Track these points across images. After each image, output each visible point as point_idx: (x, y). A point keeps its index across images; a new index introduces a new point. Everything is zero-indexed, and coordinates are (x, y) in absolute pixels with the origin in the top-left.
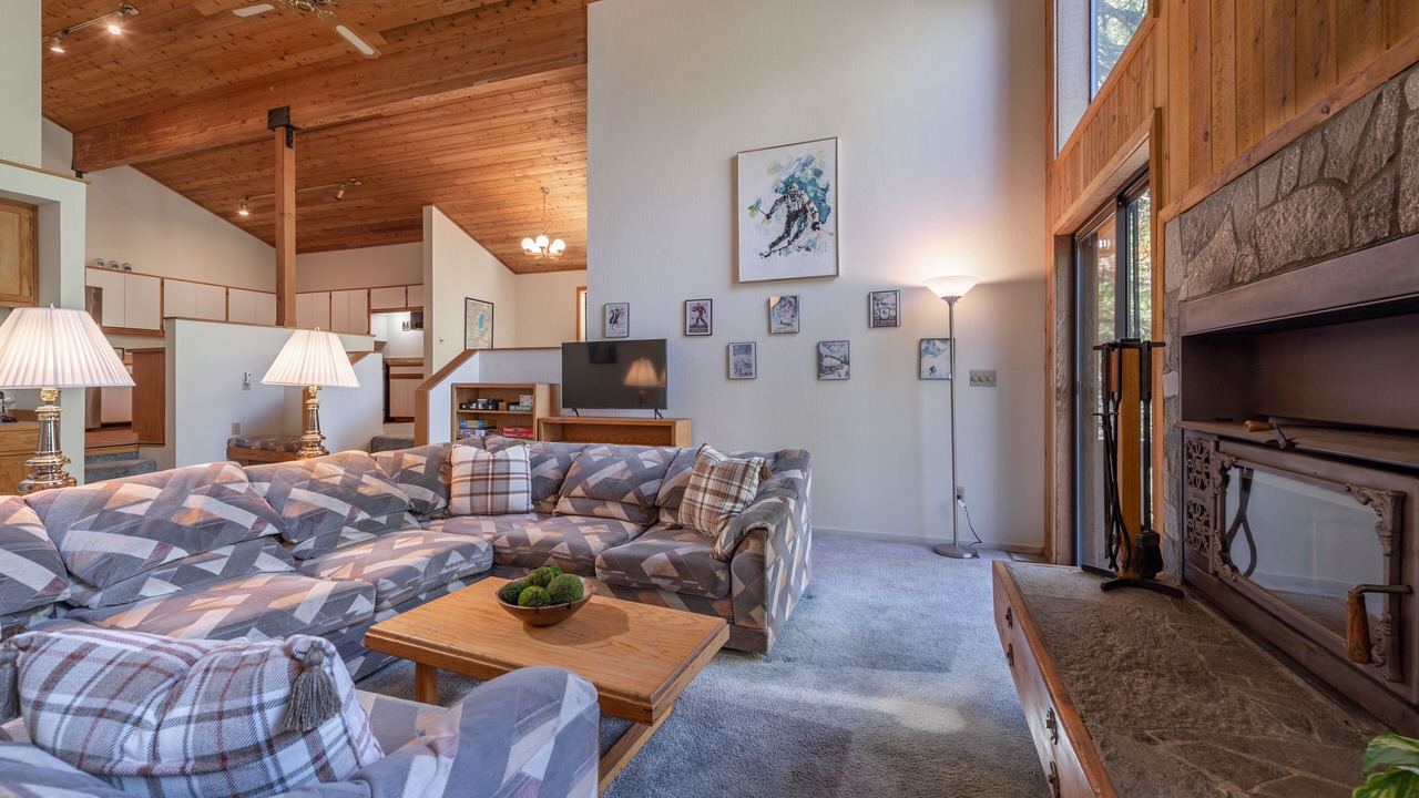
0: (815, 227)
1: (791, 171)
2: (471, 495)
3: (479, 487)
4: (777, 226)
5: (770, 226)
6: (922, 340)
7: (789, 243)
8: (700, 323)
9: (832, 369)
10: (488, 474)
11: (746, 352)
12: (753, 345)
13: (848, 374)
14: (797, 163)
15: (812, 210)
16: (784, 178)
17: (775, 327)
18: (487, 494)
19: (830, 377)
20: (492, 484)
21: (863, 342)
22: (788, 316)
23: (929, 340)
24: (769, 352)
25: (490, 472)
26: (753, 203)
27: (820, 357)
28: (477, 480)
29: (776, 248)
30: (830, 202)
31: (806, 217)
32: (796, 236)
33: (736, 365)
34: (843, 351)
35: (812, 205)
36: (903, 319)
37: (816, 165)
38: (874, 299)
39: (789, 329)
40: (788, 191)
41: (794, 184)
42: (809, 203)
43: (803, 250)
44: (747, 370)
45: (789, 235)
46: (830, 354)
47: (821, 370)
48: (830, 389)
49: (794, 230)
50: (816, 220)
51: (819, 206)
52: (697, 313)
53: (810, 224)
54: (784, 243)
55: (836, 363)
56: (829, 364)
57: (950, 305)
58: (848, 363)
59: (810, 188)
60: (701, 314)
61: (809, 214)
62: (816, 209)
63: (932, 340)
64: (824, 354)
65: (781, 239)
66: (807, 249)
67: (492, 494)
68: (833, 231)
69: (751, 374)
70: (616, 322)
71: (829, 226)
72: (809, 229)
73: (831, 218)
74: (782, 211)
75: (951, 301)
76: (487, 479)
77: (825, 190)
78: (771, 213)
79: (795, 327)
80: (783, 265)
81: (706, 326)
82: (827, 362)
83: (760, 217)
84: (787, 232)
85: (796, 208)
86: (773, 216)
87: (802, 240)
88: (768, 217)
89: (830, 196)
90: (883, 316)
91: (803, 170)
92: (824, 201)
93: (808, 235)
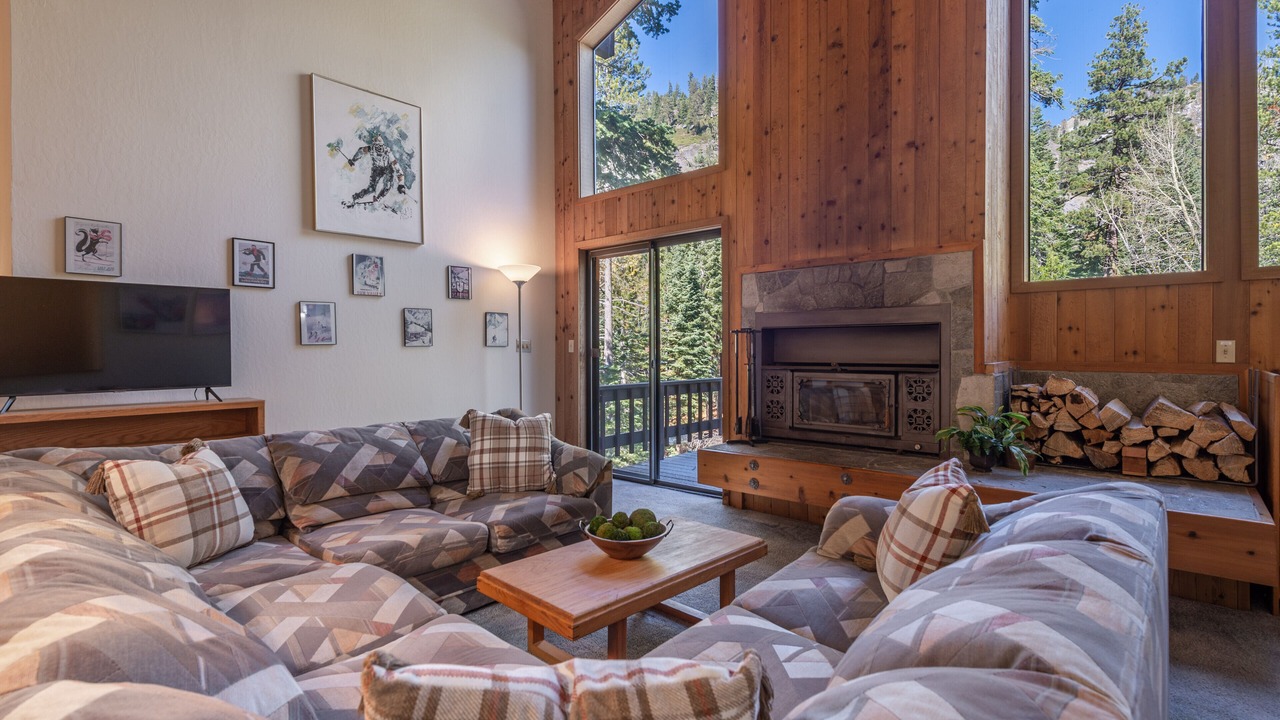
0: (400, 189)
1: (377, 121)
2: (195, 534)
3: (203, 519)
4: (361, 176)
5: (353, 173)
6: (486, 314)
7: (375, 199)
8: (257, 271)
9: (417, 336)
10: (210, 496)
11: (324, 314)
12: (332, 306)
13: (431, 341)
14: (382, 117)
15: (398, 171)
16: (369, 126)
17: (358, 288)
18: (214, 527)
19: (415, 343)
20: (218, 509)
21: (444, 311)
22: (374, 277)
23: (492, 314)
24: (350, 315)
25: (212, 492)
26: (333, 141)
27: (405, 323)
28: (197, 509)
29: (360, 200)
30: (415, 169)
31: (392, 177)
32: (382, 194)
33: (310, 329)
34: (427, 319)
35: (398, 166)
36: (474, 293)
37: (401, 125)
38: (452, 272)
39: (374, 291)
40: (373, 142)
41: (379, 138)
42: (395, 163)
43: (389, 211)
44: (325, 335)
45: (374, 190)
46: (415, 321)
47: (407, 337)
48: (414, 355)
49: (380, 186)
50: (402, 183)
51: (405, 169)
52: (251, 259)
53: (396, 186)
54: (369, 198)
55: (420, 330)
56: (412, 331)
57: (519, 288)
58: (431, 331)
59: (395, 148)
60: (258, 259)
61: (395, 174)
62: (401, 172)
63: (494, 313)
64: (409, 321)
65: (365, 192)
66: (393, 210)
67: (221, 525)
68: (418, 199)
69: (330, 339)
70: (91, 249)
71: (413, 192)
72: (394, 190)
73: (416, 185)
74: (366, 163)
75: (520, 284)
76: (211, 504)
77: (411, 156)
78: (354, 160)
79: (380, 290)
80: (370, 220)
81: (266, 275)
82: (412, 329)
83: (341, 161)
84: (373, 186)
85: (382, 164)
86: (356, 163)
87: (388, 199)
88: (351, 163)
89: (415, 162)
90: (459, 289)
91: (388, 127)
92: (409, 166)
93: (392, 197)
